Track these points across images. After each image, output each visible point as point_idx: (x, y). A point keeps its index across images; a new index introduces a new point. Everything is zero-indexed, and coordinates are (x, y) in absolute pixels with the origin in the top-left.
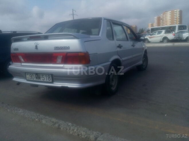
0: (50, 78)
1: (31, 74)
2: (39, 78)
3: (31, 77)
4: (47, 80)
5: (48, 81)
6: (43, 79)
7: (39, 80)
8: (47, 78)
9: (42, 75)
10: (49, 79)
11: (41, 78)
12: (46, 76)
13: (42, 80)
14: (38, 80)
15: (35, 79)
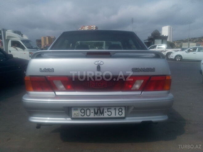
0: (121, 111)
1: (85, 109)
2: (102, 113)
3: (84, 112)
4: (115, 115)
5: (117, 116)
6: (108, 114)
7: (102, 116)
8: (117, 112)
9: (108, 109)
10: (120, 113)
11: (105, 114)
12: (115, 109)
13: (106, 115)
14: (99, 117)
15: (92, 115)
